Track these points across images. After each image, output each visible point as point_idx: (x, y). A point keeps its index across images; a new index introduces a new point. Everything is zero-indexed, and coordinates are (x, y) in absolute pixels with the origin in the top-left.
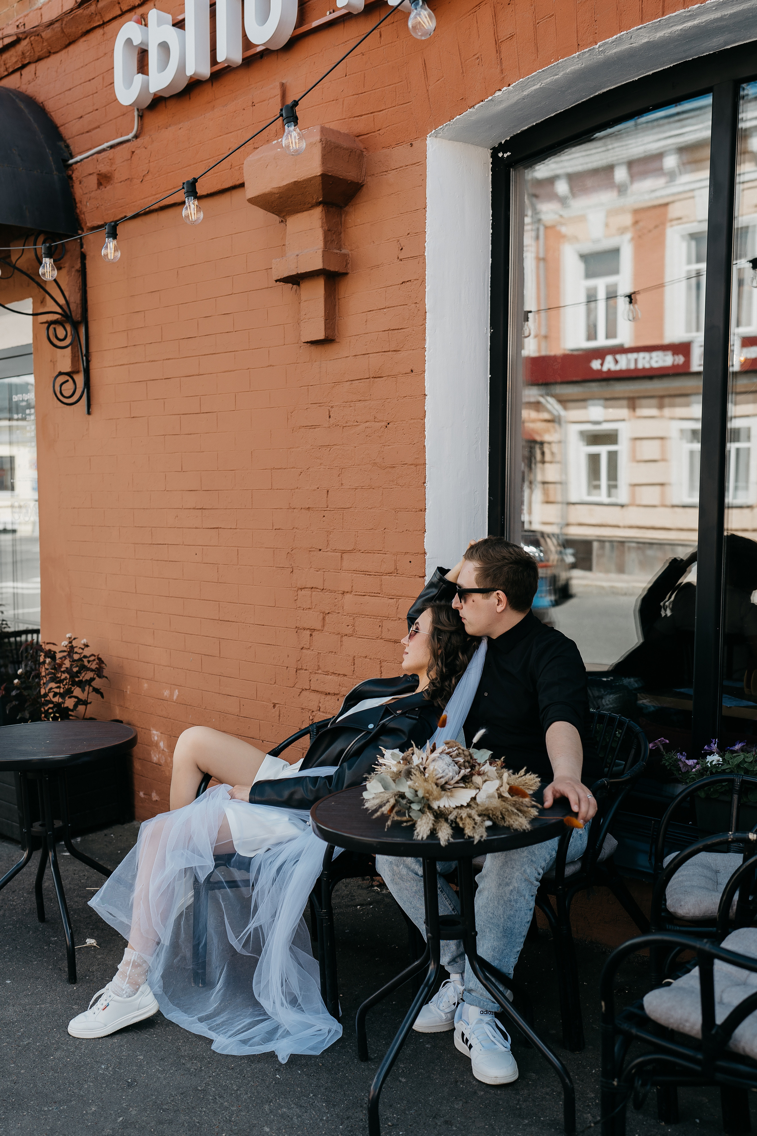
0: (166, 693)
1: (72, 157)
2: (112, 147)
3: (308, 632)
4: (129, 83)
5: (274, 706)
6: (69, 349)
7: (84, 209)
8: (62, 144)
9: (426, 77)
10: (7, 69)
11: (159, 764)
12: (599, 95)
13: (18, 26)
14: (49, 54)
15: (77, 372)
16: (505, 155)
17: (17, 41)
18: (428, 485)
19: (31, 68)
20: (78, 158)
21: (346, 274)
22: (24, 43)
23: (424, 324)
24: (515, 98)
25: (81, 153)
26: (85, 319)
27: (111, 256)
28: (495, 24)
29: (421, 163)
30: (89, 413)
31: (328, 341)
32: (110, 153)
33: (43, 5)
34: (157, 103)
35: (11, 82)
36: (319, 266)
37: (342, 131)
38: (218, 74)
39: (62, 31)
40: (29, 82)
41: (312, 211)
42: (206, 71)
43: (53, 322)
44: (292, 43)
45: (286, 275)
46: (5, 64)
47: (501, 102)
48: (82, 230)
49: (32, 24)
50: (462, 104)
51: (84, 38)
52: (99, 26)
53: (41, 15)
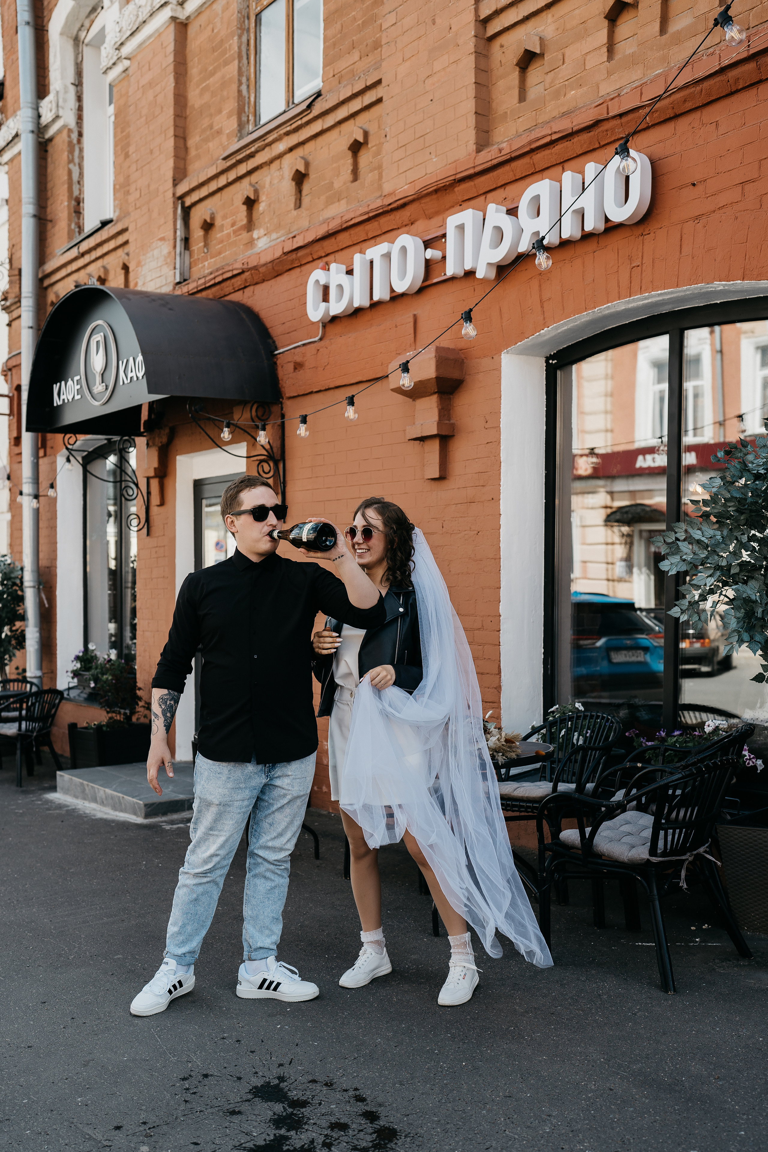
1: (277, 349)
2: (304, 345)
4: (316, 308)
6: (272, 478)
7: (284, 385)
8: (270, 341)
9: (501, 318)
10: (234, 289)
12: (606, 330)
14: (263, 281)
16: (554, 362)
17: (243, 272)
18: (502, 572)
19: (251, 288)
20: (281, 351)
21: (453, 436)
22: (247, 274)
23: (500, 470)
24: (553, 334)
25: (283, 347)
26: (283, 458)
27: (303, 435)
28: (540, 290)
29: (498, 369)
31: (442, 478)
32: (303, 349)
33: (261, 251)
34: (334, 319)
35: (236, 297)
36: (435, 432)
37: (451, 347)
38: (375, 305)
39: (273, 268)
40: (249, 298)
41: (431, 397)
42: (366, 303)
43: (261, 461)
44: (421, 290)
45: (414, 437)
46: (233, 285)
47: (545, 335)
48: (283, 398)
49: (253, 263)
50: (522, 336)
51: (287, 273)
52: (298, 267)
53: (259, 258)
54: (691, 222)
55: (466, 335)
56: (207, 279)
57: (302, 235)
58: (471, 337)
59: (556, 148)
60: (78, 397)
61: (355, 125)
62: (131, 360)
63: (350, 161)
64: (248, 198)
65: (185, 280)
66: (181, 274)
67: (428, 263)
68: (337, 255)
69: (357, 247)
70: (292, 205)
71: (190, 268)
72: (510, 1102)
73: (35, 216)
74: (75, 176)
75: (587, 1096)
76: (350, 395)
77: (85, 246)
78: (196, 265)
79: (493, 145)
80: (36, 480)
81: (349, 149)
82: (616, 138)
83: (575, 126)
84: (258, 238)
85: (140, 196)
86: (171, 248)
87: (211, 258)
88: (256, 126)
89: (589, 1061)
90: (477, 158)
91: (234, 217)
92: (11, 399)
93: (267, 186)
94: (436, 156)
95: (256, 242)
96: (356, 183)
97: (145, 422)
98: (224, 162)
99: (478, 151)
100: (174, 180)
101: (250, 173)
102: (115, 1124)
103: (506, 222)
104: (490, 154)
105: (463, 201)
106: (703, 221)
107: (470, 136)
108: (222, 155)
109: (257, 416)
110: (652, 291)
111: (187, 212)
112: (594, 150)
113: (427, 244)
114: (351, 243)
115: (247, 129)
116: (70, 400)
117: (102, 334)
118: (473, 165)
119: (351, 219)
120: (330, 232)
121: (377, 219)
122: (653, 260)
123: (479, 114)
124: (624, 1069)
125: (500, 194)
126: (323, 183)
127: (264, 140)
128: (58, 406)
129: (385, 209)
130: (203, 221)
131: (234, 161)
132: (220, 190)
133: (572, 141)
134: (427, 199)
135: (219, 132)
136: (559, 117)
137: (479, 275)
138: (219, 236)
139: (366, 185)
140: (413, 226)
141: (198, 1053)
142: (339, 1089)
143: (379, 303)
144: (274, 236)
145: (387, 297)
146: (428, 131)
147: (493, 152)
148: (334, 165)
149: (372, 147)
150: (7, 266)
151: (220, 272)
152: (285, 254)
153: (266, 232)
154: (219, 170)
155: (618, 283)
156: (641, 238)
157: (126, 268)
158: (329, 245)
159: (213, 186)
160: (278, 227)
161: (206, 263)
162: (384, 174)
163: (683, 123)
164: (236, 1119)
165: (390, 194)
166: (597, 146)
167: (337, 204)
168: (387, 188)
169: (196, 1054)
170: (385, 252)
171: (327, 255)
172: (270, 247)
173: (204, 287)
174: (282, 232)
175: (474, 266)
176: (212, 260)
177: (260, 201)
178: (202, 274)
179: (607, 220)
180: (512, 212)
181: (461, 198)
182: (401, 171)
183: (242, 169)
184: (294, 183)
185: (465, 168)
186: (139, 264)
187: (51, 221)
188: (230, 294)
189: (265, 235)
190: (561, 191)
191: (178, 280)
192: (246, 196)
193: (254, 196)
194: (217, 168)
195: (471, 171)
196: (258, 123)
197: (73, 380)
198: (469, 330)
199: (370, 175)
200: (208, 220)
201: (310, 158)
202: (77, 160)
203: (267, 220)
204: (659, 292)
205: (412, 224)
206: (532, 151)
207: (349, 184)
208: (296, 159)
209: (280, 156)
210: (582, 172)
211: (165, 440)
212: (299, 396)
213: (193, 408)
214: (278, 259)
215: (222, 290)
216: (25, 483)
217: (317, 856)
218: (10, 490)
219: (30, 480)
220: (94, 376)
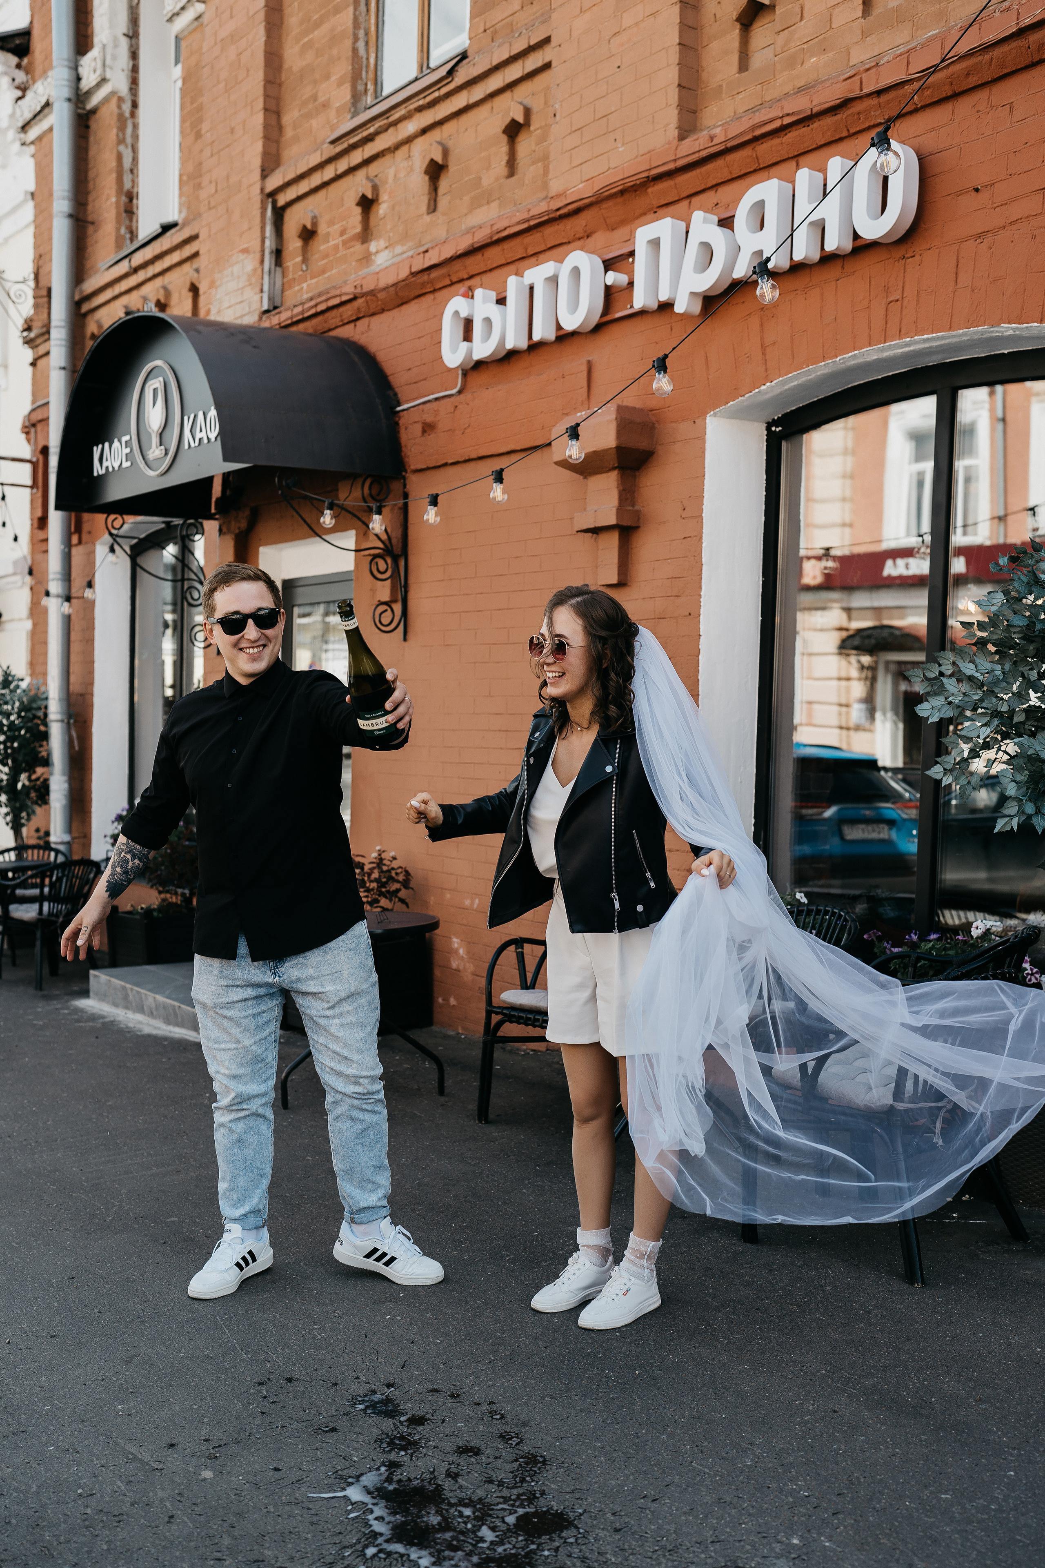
0: (467, 902)
1: (399, 404)
2: (437, 399)
4: (454, 350)
6: (389, 581)
7: (409, 453)
8: (391, 393)
9: (708, 367)
10: (342, 320)
11: (458, 970)
12: (852, 387)
13: (355, 286)
14: (383, 311)
15: (395, 601)
16: (778, 430)
17: (355, 298)
19: (365, 321)
20: (405, 406)
21: (637, 528)
22: (360, 301)
23: (700, 575)
24: (777, 391)
25: (408, 402)
26: (405, 552)
27: (432, 521)
28: (762, 330)
29: (702, 438)
30: (405, 639)
31: (621, 585)
32: (434, 405)
33: (381, 271)
34: (479, 365)
35: (345, 332)
36: (612, 520)
37: (637, 406)
38: (535, 347)
39: (397, 294)
40: (363, 333)
41: (609, 474)
42: (523, 344)
43: (375, 556)
44: (598, 328)
45: (585, 527)
46: (341, 316)
47: (766, 393)
48: (406, 471)
49: (369, 286)
50: (735, 393)
51: (416, 301)
52: (430, 292)
53: (378, 279)
54: (972, 241)
55: (658, 389)
56: (306, 306)
57: (437, 249)
58: (665, 393)
59: (789, 135)
60: (126, 464)
61: (512, 99)
62: (200, 415)
63: (504, 148)
64: (364, 197)
65: (275, 308)
66: (269, 299)
67: (609, 291)
68: (485, 278)
69: (512, 268)
70: (424, 208)
71: (283, 291)
72: (698, 1425)
73: (70, 216)
74: (127, 163)
75: (802, 1419)
76: (498, 468)
77: (138, 259)
78: (290, 287)
79: (702, 130)
80: (67, 576)
81: (505, 131)
82: (872, 124)
83: (815, 106)
84: (377, 252)
85: (216, 191)
86: (257, 263)
87: (312, 278)
88: (376, 97)
89: (806, 1373)
90: (679, 148)
91: (344, 223)
92: (35, 465)
93: (390, 180)
94: (623, 144)
95: (373, 257)
96: (513, 179)
97: (217, 500)
98: (332, 146)
99: (681, 138)
100: (263, 170)
101: (367, 162)
102: (169, 1441)
103: (717, 237)
104: (697, 142)
105: (659, 207)
106: (988, 240)
107: (671, 117)
108: (329, 137)
109: (371, 495)
110: (916, 335)
111: (279, 214)
112: (841, 139)
113: (608, 265)
114: (504, 262)
115: (364, 102)
116: (116, 468)
117: (161, 379)
118: (673, 158)
119: (505, 229)
120: (476, 246)
121: (540, 229)
122: (918, 292)
123: (684, 87)
124: (854, 1385)
125: (710, 197)
126: (467, 179)
127: (388, 118)
128: (99, 476)
129: (551, 216)
130: (301, 226)
131: (345, 145)
132: (325, 185)
133: (811, 126)
134: (610, 203)
135: (325, 106)
136: (794, 94)
137: (680, 308)
138: (322, 247)
139: (527, 182)
140: (589, 239)
141: (279, 1349)
142: (468, 1402)
143: (541, 344)
144: (399, 249)
145: (551, 336)
146: (613, 109)
147: (701, 141)
148: (483, 154)
149: (535, 130)
150: (32, 284)
151: (324, 298)
152: (414, 274)
153: (387, 244)
154: (324, 158)
155: (870, 323)
156: (902, 262)
157: (194, 290)
158: (474, 263)
159: (316, 179)
160: (405, 237)
161: (305, 285)
162: (551, 167)
163: (964, 105)
164: (331, 1438)
165: (558, 196)
166: (845, 134)
167: (485, 208)
168: (555, 187)
169: (276, 1351)
170: (550, 274)
171: (471, 277)
172: (393, 264)
173: (300, 317)
174: (410, 244)
175: (672, 296)
176: (314, 281)
177: (380, 201)
178: (298, 300)
179: (856, 236)
180: (726, 223)
181: (656, 203)
182: (575, 164)
183: (357, 157)
184: (427, 178)
185: (663, 161)
186: (212, 285)
187: (93, 223)
188: (337, 327)
189: (386, 248)
190: (794, 196)
191: (265, 307)
192: (360, 194)
193: (373, 195)
194: (322, 154)
195: (671, 166)
196: (379, 94)
197: (120, 441)
198: (663, 383)
199: (531, 168)
200: (309, 227)
201: (450, 144)
202: (129, 140)
203: (389, 227)
204: (925, 336)
205: (588, 237)
206: (756, 139)
207: (503, 180)
208: (431, 145)
209: (409, 140)
210: (823, 170)
211: (243, 524)
212: (428, 469)
213: (284, 483)
214: (403, 281)
215: (326, 322)
216: (53, 580)
217: (441, 1091)
218: (31, 589)
219: (59, 576)
220: (150, 435)
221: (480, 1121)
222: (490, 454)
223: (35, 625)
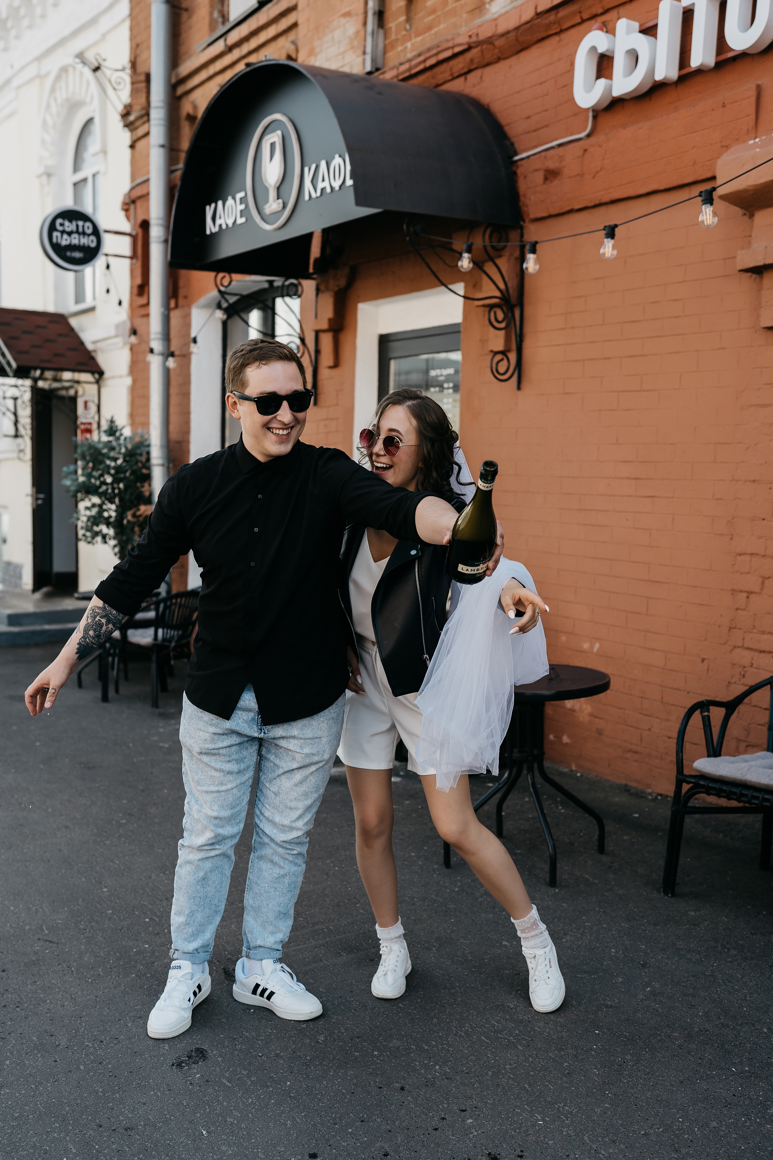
0: (586, 646)
1: (516, 154)
2: (560, 145)
3: (745, 595)
4: (589, 89)
5: (703, 660)
6: (505, 331)
7: (528, 202)
8: (507, 142)
10: (452, 74)
13: (470, 36)
14: (499, 60)
15: (510, 350)
17: (469, 49)
19: (478, 73)
20: (524, 155)
22: (474, 52)
25: (524, 151)
26: (521, 303)
30: (519, 390)
33: (500, 16)
34: (617, 102)
35: (456, 86)
38: (687, 77)
39: (517, 39)
40: (474, 86)
42: (676, 75)
43: (491, 307)
44: (770, 48)
45: (746, 266)
46: (451, 70)
48: (524, 221)
49: (485, 34)
51: (538, 45)
52: (556, 34)
53: (496, 26)
60: (243, 220)
62: (323, 164)
65: (377, 69)
66: (372, 61)
71: (385, 52)
77: (234, 37)
78: (393, 47)
80: (167, 337)
84: (492, 1)
86: (359, 25)
87: (417, 36)
92: (134, 238)
95: (487, 6)
97: (316, 260)
116: (230, 225)
117: (279, 133)
128: (212, 234)
138: (429, 3)
143: (700, 71)
145: (711, 62)
150: (128, 71)
151: (434, 51)
152: (538, 15)
161: (409, 45)
171: (606, 11)
172: (515, 8)
173: (407, 74)
176: (419, 39)
178: (403, 59)
187: (187, 10)
188: (445, 82)
191: (369, 68)
197: (234, 198)
211: (343, 282)
212: (550, 216)
213: (412, 230)
214: (527, 23)
215: (434, 77)
216: (155, 339)
217: (601, 849)
218: (131, 349)
219: (159, 336)
220: (266, 190)
221: (666, 893)
222: (625, 196)
223: (134, 381)
